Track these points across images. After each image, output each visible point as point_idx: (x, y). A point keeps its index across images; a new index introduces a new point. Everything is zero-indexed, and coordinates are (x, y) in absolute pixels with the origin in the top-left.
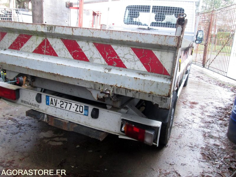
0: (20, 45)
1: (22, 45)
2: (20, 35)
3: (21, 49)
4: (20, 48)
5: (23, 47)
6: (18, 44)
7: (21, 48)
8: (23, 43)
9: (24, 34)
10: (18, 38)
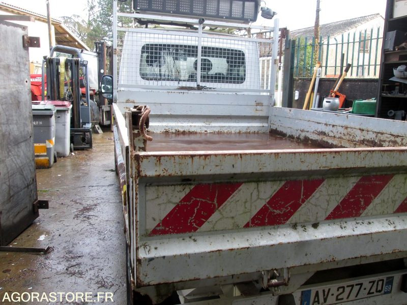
0: (362, 203)
1: (368, 202)
2: (363, 179)
3: (366, 211)
4: (361, 212)
5: (371, 206)
6: (357, 203)
7: (364, 209)
8: (372, 196)
9: (374, 174)
10: (357, 187)
